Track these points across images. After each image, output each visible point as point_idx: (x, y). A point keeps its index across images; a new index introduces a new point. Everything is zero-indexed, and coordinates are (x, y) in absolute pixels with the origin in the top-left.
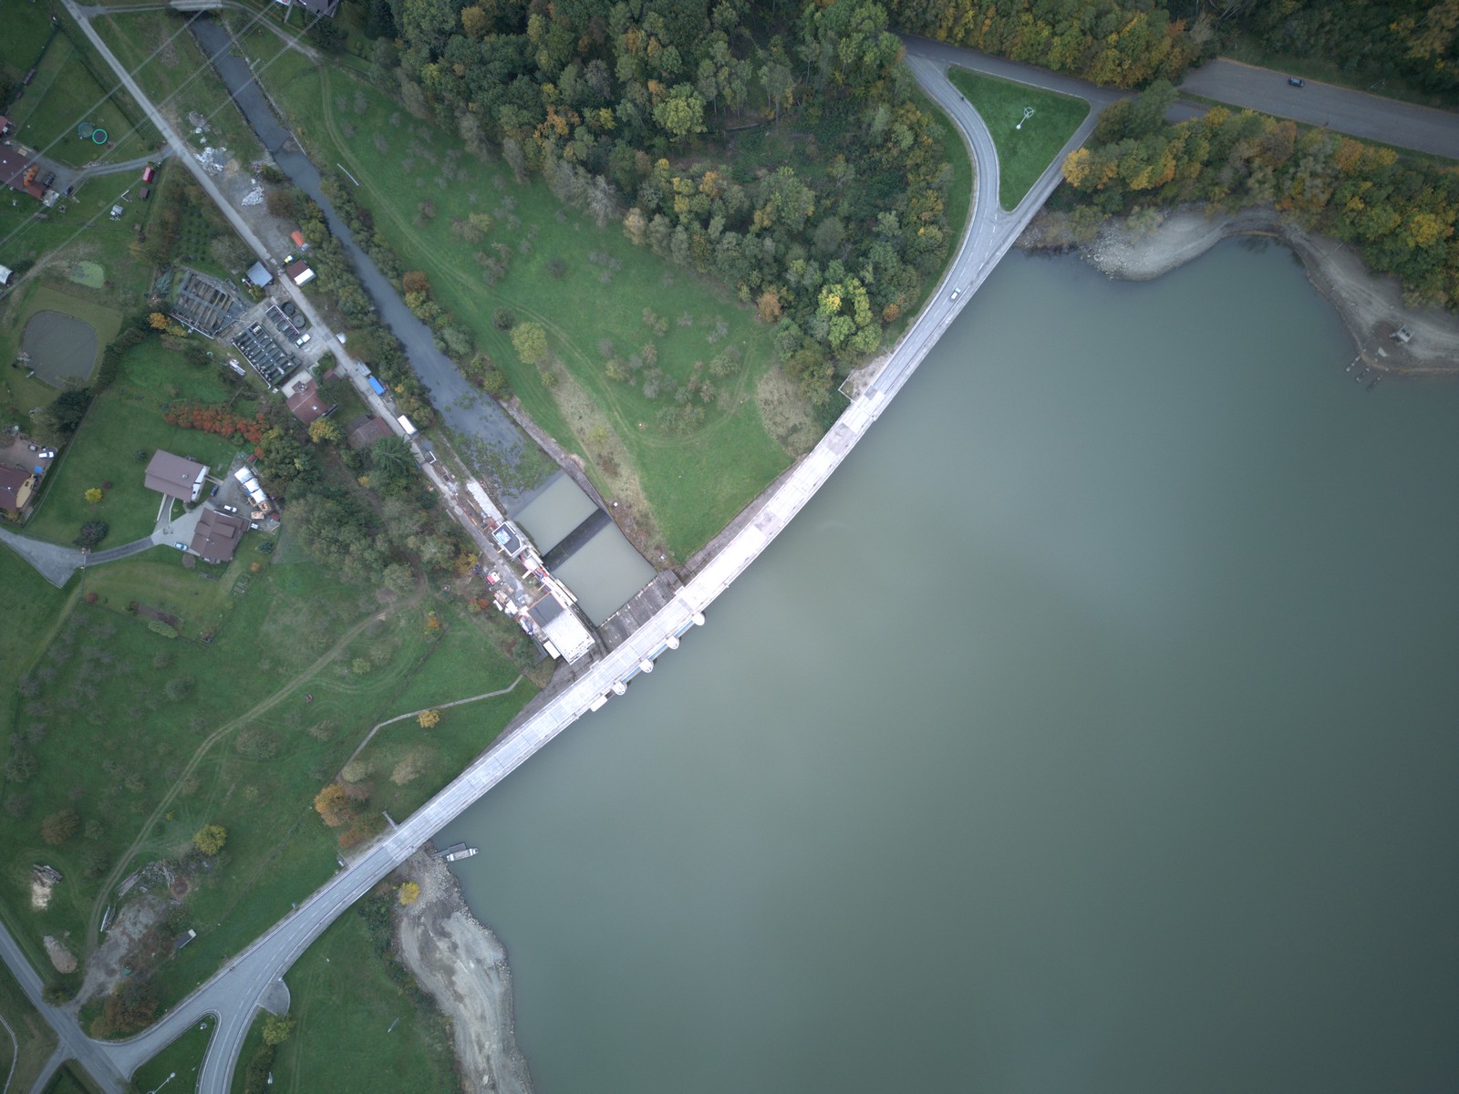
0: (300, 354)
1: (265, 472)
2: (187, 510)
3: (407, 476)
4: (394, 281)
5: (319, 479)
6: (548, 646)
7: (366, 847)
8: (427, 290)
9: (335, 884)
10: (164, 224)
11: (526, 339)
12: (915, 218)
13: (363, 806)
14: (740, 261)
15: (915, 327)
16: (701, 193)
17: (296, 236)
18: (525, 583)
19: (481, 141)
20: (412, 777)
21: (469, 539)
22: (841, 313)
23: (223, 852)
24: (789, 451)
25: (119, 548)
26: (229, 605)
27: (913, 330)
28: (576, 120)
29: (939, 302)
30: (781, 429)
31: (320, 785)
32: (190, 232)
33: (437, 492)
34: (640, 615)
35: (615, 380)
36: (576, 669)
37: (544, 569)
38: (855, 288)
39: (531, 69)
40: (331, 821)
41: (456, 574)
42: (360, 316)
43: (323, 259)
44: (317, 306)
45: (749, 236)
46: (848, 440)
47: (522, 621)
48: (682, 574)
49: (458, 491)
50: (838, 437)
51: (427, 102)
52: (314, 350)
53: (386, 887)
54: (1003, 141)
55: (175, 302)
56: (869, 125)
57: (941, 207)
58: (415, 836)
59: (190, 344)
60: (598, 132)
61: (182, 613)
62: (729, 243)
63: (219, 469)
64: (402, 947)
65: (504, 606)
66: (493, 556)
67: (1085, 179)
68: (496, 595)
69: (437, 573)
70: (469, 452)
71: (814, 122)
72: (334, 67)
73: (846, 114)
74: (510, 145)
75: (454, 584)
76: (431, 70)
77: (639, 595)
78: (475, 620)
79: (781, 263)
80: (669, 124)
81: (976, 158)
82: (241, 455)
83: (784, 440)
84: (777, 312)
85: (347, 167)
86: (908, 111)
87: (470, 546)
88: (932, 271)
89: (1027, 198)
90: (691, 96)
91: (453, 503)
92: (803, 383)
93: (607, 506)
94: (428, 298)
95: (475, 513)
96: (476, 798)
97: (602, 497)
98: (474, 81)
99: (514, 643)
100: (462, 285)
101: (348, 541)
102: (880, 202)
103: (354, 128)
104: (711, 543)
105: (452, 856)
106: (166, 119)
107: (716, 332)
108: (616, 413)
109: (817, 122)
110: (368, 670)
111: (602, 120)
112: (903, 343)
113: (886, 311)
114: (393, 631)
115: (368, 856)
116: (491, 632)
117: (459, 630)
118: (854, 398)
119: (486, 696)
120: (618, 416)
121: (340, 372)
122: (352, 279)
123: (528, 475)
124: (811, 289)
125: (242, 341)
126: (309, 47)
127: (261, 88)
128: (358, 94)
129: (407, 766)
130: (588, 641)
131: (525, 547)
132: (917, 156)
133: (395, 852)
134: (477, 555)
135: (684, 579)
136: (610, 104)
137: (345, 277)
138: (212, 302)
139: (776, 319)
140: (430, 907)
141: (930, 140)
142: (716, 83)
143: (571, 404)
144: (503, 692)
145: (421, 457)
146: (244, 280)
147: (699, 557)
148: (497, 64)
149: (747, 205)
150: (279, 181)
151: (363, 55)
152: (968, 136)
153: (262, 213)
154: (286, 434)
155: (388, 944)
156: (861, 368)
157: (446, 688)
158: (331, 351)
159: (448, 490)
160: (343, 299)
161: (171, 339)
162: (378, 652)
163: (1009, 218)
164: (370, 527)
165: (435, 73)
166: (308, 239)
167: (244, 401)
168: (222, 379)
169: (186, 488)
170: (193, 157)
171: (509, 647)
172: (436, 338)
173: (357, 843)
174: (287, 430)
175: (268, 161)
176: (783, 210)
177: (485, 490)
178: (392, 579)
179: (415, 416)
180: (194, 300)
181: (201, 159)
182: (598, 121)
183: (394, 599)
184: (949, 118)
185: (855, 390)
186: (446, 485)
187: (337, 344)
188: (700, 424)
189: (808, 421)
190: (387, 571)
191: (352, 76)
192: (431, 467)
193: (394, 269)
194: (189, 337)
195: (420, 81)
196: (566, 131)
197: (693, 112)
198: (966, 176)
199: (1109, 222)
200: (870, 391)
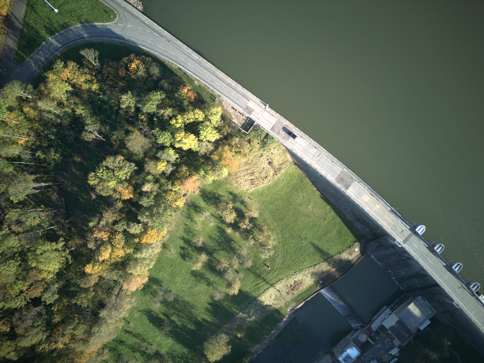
6: (422, 328)
18: (377, 342)
27: (203, 82)
29: (183, 64)
30: (270, 173)
38: (177, 123)
47: (404, 344)
65: (394, 357)
80: (58, 267)
90: (35, 252)
102: (115, 109)
112: (213, 88)
113: (193, 100)
118: (253, 122)
124: (178, 156)
130: (420, 301)
156: (232, 118)
176: (121, 179)
200: (247, 111)
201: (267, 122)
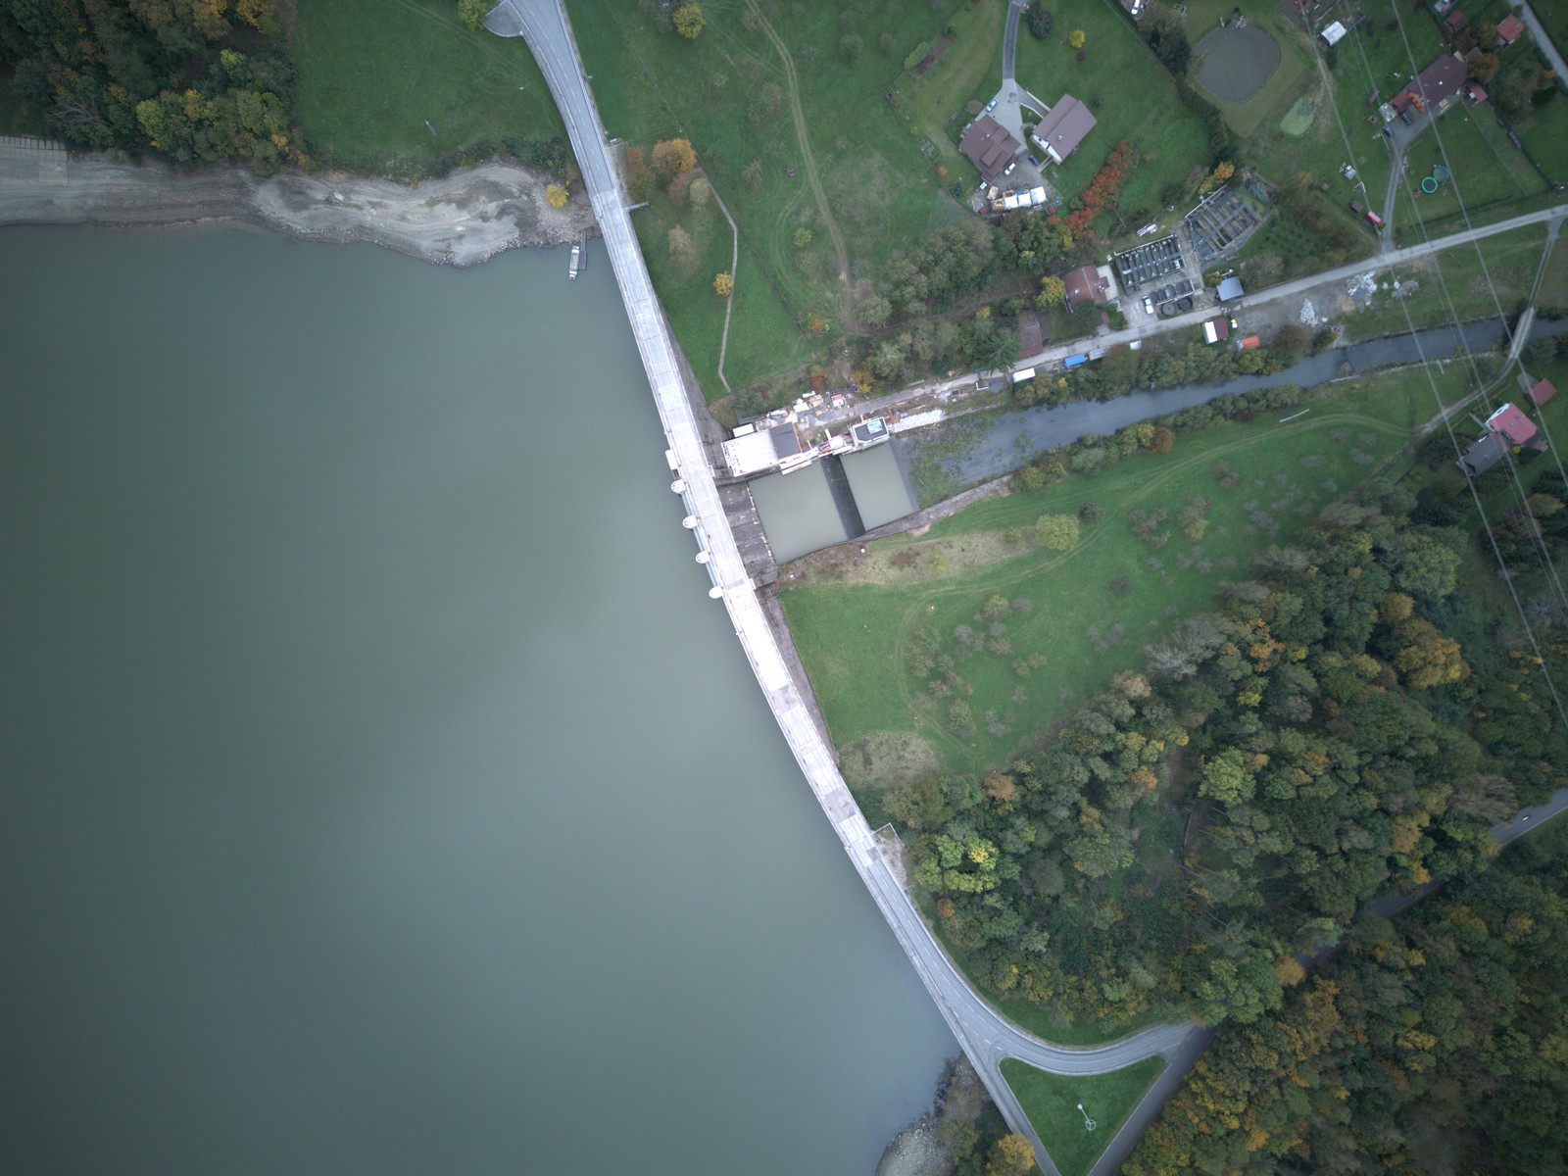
0: (1137, 297)
1: (1033, 219)
2: (1025, 126)
3: (973, 356)
4: (1171, 420)
5: (1005, 268)
6: (749, 428)
7: (620, 172)
8: (1150, 449)
9: (596, 126)
10: (1318, 215)
11: (1063, 530)
12: (1030, 968)
13: (663, 184)
14: (1057, 777)
15: (922, 924)
16: (1139, 766)
17: (1254, 341)
18: (821, 430)
19: (1276, 564)
20: (672, 246)
21: (885, 392)
22: (965, 856)
23: (671, 28)
24: (848, 747)
25: (1015, 43)
26: (915, 130)
27: (920, 921)
28: (1260, 668)
29: (937, 958)
30: (873, 747)
31: (700, 150)
32: (1300, 237)
33: (945, 378)
34: (743, 532)
35: (987, 600)
36: (715, 448)
37: (827, 454)
38: (985, 882)
39: (1327, 643)
40: (661, 149)
41: (855, 368)
42: (1151, 372)
43: (1221, 359)
44: (1177, 333)
45: (1078, 796)
46: (835, 811)
47: (783, 412)
48: (768, 590)
49: (938, 399)
50: (843, 804)
51: (1336, 527)
52: (1134, 312)
53: (572, 175)
54: (1072, 1085)
55: (1236, 194)
56: (1139, 959)
57: (1031, 997)
58: (611, 223)
59: (1189, 193)
60: (1240, 686)
61: (925, 81)
62: (1078, 772)
63: (1053, 173)
64: (505, 166)
65: (806, 400)
66: (861, 408)
67: (1002, 1155)
68: (819, 396)
69: (865, 349)
70: (972, 425)
71: (1165, 903)
72: (1406, 445)
73: (1161, 939)
74: (1261, 593)
75: (848, 361)
76: (1366, 546)
77: (763, 538)
78: (803, 367)
79: (1036, 815)
80: (1220, 761)
81: (1066, 1052)
82: (1059, 201)
83: (862, 746)
84: (992, 792)
85: (1302, 418)
86: (1139, 1003)
87: (879, 391)
88: (971, 964)
89: (1006, 1088)
90: (1240, 795)
91: (928, 390)
92: (910, 789)
93: (865, 542)
94: (1141, 446)
95: (910, 408)
96: (626, 300)
97: (876, 540)
98: (1339, 583)
99: (765, 397)
100: (1142, 485)
101: (932, 275)
102: (1059, 937)
103: (1337, 440)
104: (787, 631)
105: (577, 252)
106: (1421, 258)
107: (996, 722)
108: (954, 588)
109: (1164, 906)
110: (796, 243)
111: (1250, 694)
112: (911, 907)
113: (950, 904)
114: (824, 281)
115: (610, 170)
116: (785, 378)
117: (799, 347)
118: (875, 836)
119: (724, 348)
120: (950, 589)
121: (1103, 330)
122: (1190, 379)
123: (927, 474)
124: (1000, 835)
125: (1172, 246)
126: (1435, 427)
127: (1414, 363)
128: (1370, 459)
129: (684, 245)
130: (738, 470)
131: (857, 445)
132: (1091, 995)
133: (603, 198)
134: (867, 394)
135: (761, 591)
136: (1261, 709)
137: (1194, 373)
138: (1222, 230)
139: (984, 787)
140: (535, 209)
141: (1101, 1015)
142: (1242, 826)
143: (980, 545)
144: (721, 366)
145: (986, 376)
146: (1231, 271)
147: (778, 614)
148: (1346, 613)
149: (1109, 805)
150: (1315, 344)
151: (1406, 478)
152: (1090, 1052)
153: (1290, 316)
154: (1063, 252)
155: (514, 154)
156: (903, 854)
157: (747, 311)
158: (1127, 328)
159: (944, 390)
160: (1174, 363)
161: (1201, 176)
162: (809, 259)
163: (993, 1061)
164: (937, 300)
165: (1361, 547)
166: (1246, 351)
167: (1111, 223)
168: (1142, 211)
169: (1048, 135)
170: (1373, 269)
171: (762, 390)
172: (1099, 439)
173: (628, 165)
174: (1066, 255)
175: (1339, 341)
176: (1090, 841)
177: (929, 425)
178: (877, 305)
179: (1030, 387)
180: (1231, 213)
181: (1368, 276)
182: (1251, 689)
183: (855, 296)
184: (1116, 1041)
185: (883, 839)
186: (949, 390)
187: (1131, 339)
188: (910, 669)
189: (871, 779)
190: (886, 303)
191: (1390, 459)
192: (972, 382)
193: (1184, 425)
194: (1197, 194)
195: (1360, 527)
196: (1253, 654)
197: (1222, 791)
198: (1052, 1035)
199: (949, 1159)
200: (877, 854)
201: (856, 826)
